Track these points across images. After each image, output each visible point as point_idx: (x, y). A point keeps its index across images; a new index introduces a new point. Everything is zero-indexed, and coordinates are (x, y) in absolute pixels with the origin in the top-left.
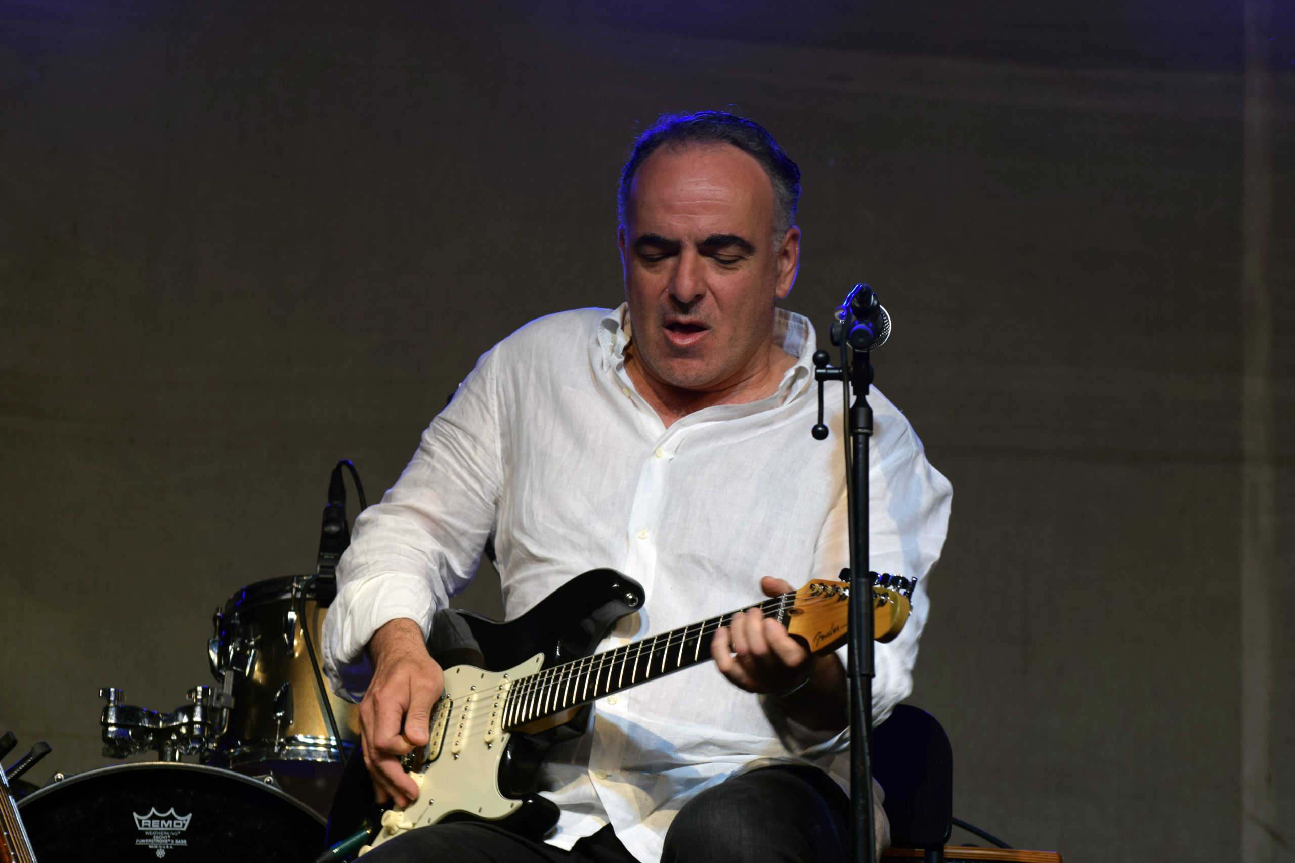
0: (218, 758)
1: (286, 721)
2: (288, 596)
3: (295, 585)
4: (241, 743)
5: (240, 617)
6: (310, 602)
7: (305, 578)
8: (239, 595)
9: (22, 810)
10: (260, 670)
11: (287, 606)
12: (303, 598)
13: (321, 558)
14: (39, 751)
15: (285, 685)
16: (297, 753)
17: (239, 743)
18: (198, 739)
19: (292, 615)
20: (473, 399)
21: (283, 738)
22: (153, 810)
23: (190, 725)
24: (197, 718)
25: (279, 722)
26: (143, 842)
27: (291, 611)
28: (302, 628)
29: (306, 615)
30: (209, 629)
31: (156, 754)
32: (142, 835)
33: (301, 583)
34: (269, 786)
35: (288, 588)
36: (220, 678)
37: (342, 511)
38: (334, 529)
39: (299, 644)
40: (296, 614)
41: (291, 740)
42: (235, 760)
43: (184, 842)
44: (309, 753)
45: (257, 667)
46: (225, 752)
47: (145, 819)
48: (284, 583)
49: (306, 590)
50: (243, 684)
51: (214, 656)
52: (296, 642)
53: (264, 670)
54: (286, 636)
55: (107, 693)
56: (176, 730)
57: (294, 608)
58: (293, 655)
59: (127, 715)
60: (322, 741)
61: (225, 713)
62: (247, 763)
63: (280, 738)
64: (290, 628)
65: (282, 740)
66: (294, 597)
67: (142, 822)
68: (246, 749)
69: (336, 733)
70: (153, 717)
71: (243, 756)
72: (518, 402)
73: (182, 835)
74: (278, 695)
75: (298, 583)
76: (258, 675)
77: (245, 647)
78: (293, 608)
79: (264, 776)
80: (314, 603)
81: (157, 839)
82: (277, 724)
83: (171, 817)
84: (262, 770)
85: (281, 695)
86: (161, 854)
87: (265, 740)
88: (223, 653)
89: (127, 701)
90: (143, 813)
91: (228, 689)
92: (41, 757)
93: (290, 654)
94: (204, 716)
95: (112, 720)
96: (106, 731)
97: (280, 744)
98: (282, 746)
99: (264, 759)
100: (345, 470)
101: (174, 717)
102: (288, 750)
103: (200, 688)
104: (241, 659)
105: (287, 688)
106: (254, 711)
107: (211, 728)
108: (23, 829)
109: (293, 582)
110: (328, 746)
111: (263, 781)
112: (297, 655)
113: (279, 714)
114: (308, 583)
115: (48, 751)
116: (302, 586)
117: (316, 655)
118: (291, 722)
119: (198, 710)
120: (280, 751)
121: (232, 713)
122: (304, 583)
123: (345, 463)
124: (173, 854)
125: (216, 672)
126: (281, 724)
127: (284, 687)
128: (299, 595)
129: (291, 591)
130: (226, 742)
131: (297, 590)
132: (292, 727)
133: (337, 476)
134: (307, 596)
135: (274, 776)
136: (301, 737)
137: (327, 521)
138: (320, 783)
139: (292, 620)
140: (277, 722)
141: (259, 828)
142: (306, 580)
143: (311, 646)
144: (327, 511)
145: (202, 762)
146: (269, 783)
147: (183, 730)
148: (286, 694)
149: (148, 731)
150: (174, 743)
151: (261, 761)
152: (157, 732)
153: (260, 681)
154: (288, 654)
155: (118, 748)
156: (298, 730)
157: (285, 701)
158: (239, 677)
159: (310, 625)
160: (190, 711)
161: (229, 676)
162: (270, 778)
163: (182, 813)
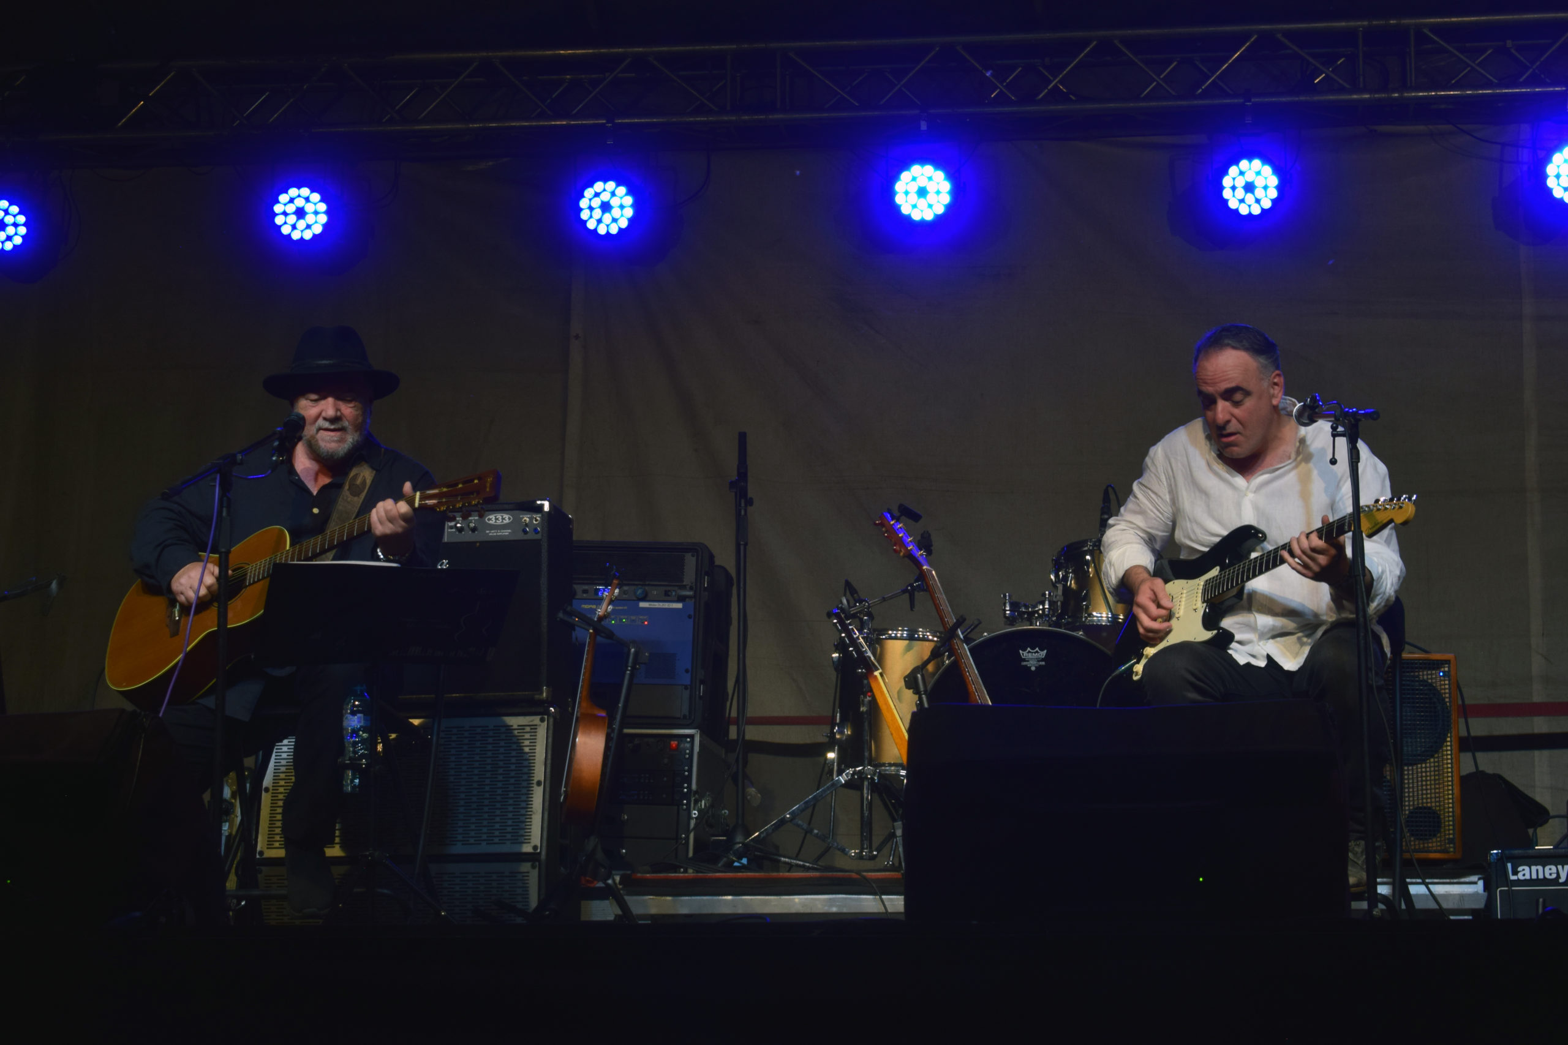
0: (1057, 624)
1: (1087, 607)
2: (1086, 549)
3: (1086, 545)
5: (1064, 559)
7: (1093, 540)
8: (1063, 549)
9: (970, 650)
11: (1085, 553)
12: (1091, 550)
14: (976, 622)
16: (1093, 621)
17: (1066, 617)
18: (1047, 616)
19: (1088, 558)
21: (1086, 614)
22: (1029, 649)
23: (1044, 609)
24: (1047, 606)
26: (1024, 663)
27: (1087, 555)
28: (1093, 563)
30: (1050, 565)
31: (1028, 623)
32: (1024, 660)
34: (1081, 636)
36: (1056, 587)
39: (1092, 571)
40: (1090, 557)
41: (1090, 615)
42: (1065, 625)
43: (1043, 663)
44: (1099, 621)
45: (1073, 582)
46: (1060, 621)
47: (1025, 653)
48: (1084, 543)
50: (1067, 590)
51: (1052, 577)
52: (1090, 570)
53: (1075, 583)
54: (1085, 567)
55: (1005, 596)
56: (1037, 612)
59: (1014, 606)
60: (1104, 615)
61: (1059, 603)
62: (1070, 626)
64: (1087, 563)
67: (1024, 654)
68: (1070, 620)
69: (1111, 612)
70: (1026, 607)
71: (1068, 623)
72: (1174, 478)
73: (1042, 660)
74: (1083, 594)
76: (1073, 586)
77: (1067, 573)
79: (1078, 632)
81: (1031, 662)
82: (1083, 608)
83: (1037, 652)
84: (1077, 629)
86: (1033, 669)
87: (1078, 616)
88: (1057, 576)
89: (1014, 599)
90: (1024, 650)
91: (1060, 592)
92: (976, 626)
94: (1049, 605)
95: (1008, 608)
96: (1005, 614)
98: (1086, 618)
101: (1036, 606)
102: (1089, 620)
103: (1047, 592)
104: (1065, 578)
106: (1072, 602)
107: (1053, 610)
108: (971, 659)
109: (1088, 542)
110: (1108, 617)
111: (1078, 634)
112: (1091, 576)
113: (1084, 603)
115: (980, 623)
118: (1090, 607)
119: (1047, 602)
120: (1085, 620)
121: (1062, 603)
122: (1093, 542)
123: (1111, 486)
124: (1038, 668)
125: (1054, 585)
126: (1085, 608)
127: (1086, 591)
128: (1089, 549)
130: (1060, 617)
131: (1090, 546)
132: (1090, 609)
133: (1106, 493)
135: (1083, 632)
136: (1094, 614)
138: (1104, 634)
139: (1088, 560)
141: (1077, 656)
145: (1050, 626)
147: (1041, 612)
148: (1087, 594)
149: (1024, 613)
150: (1037, 618)
151: (1077, 625)
152: (1029, 613)
153: (1075, 588)
154: (1087, 575)
155: (1011, 621)
156: (1093, 611)
157: (1086, 597)
158: (1065, 586)
159: (1096, 562)
160: (1043, 604)
161: (1060, 586)
162: (1081, 633)
163: (1042, 650)
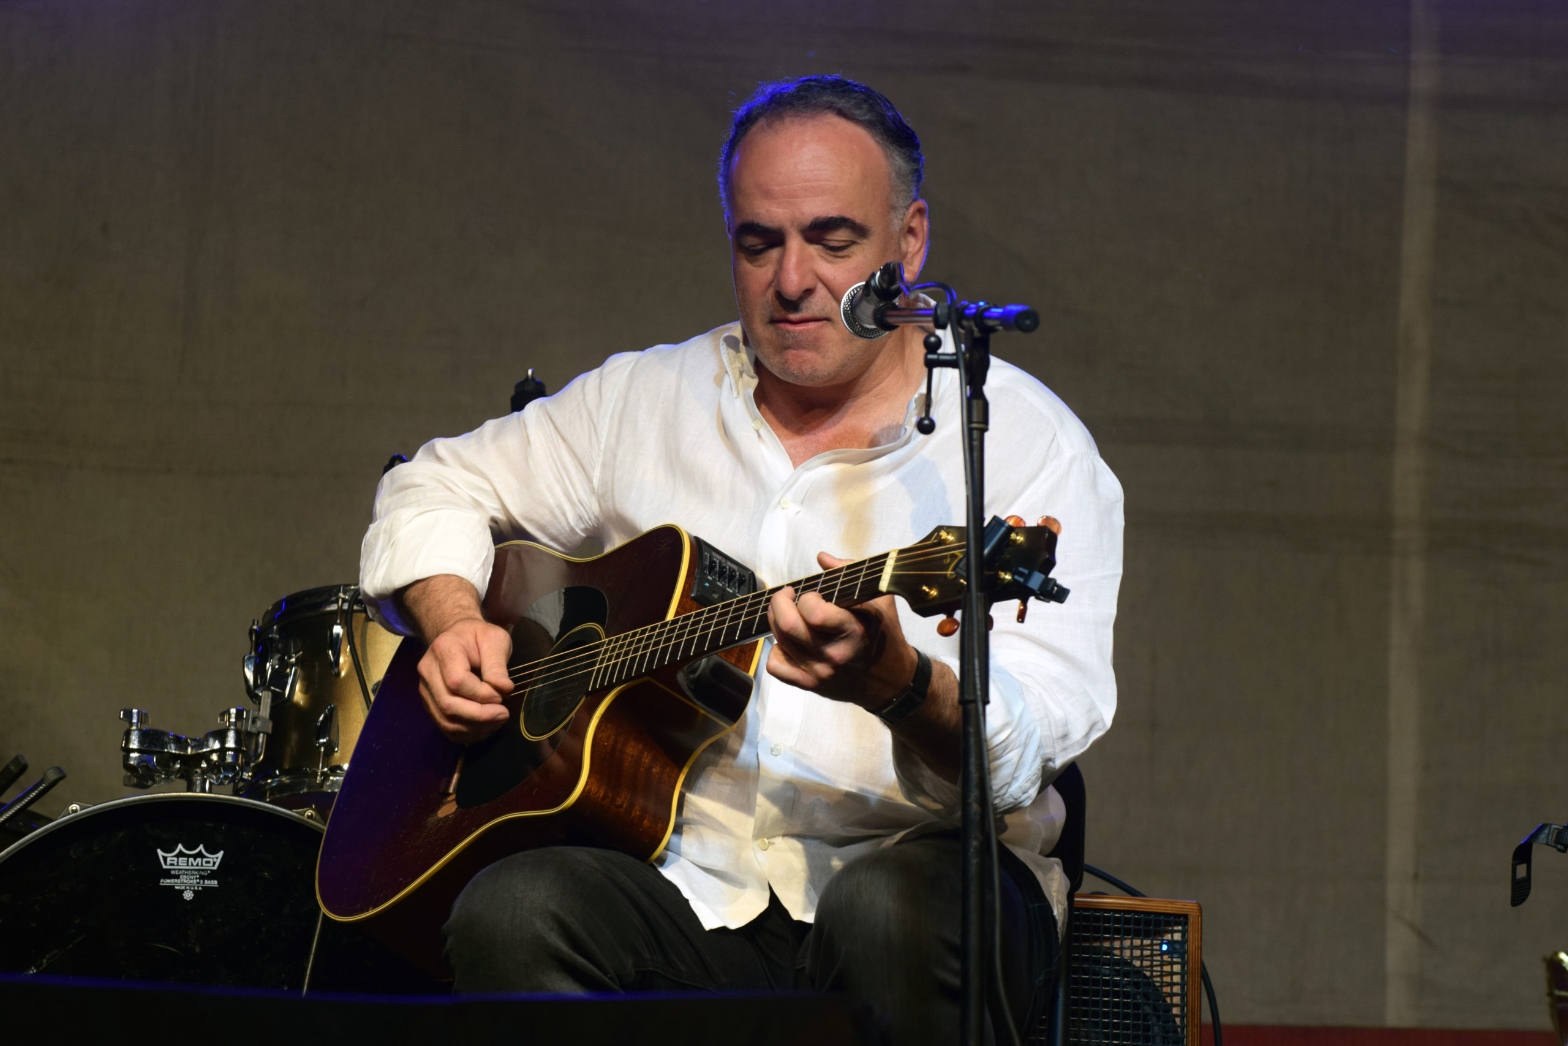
0: (254, 789)
1: (330, 747)
2: (334, 607)
3: (341, 595)
4: (279, 772)
5: (279, 631)
6: (359, 614)
7: (352, 587)
8: (278, 606)
10: (301, 691)
11: (331, 619)
12: (351, 611)
14: (52, 776)
15: (329, 707)
17: (277, 772)
18: (231, 767)
19: (338, 629)
21: (327, 767)
22: (180, 847)
23: (222, 751)
24: (231, 743)
25: (322, 749)
26: (168, 882)
27: (337, 624)
28: (349, 644)
29: (353, 629)
30: (245, 645)
31: (183, 783)
32: (168, 874)
33: (348, 594)
34: (311, 821)
35: (334, 598)
36: (256, 699)
39: (345, 662)
40: (342, 628)
41: (336, 770)
42: (273, 791)
43: (214, 883)
45: (298, 687)
46: (262, 782)
47: (170, 856)
48: (329, 593)
49: (353, 601)
50: (282, 706)
51: (249, 674)
52: (342, 660)
53: (306, 691)
54: (330, 652)
55: (129, 715)
56: (206, 757)
57: (341, 621)
58: (339, 674)
59: (152, 739)
61: (261, 737)
62: (286, 794)
63: (323, 768)
64: (335, 644)
65: (326, 769)
66: (340, 609)
67: (168, 859)
68: (285, 779)
70: (180, 742)
71: (281, 787)
73: (212, 875)
74: (321, 718)
75: (345, 593)
76: (299, 697)
77: (284, 664)
78: (338, 621)
79: (305, 809)
81: (184, 879)
82: (320, 752)
83: (200, 855)
85: (324, 718)
86: (188, 895)
87: (306, 769)
88: (259, 671)
89: (152, 724)
90: (168, 849)
91: (265, 711)
92: (54, 784)
93: (335, 673)
94: (238, 741)
95: (134, 745)
96: (127, 758)
97: (323, 774)
98: (326, 776)
99: (305, 790)
101: (202, 743)
102: (332, 781)
103: (233, 711)
104: (279, 678)
105: (332, 711)
106: (294, 737)
107: (246, 754)
109: (339, 592)
111: (303, 815)
112: (343, 674)
113: (322, 741)
115: (63, 777)
116: (349, 596)
117: (365, 675)
118: (336, 749)
119: (231, 735)
120: (323, 781)
121: (270, 738)
122: (352, 593)
124: (202, 896)
125: (251, 693)
126: (324, 752)
127: (329, 710)
128: (346, 607)
129: (337, 602)
130: (262, 771)
131: (344, 601)
132: (337, 755)
134: (355, 607)
135: (316, 810)
139: (338, 635)
140: (321, 749)
141: (299, 868)
142: (353, 589)
143: (359, 665)
145: (236, 793)
146: (310, 817)
147: (215, 757)
148: (329, 719)
149: (175, 758)
150: (204, 771)
151: (302, 792)
152: (185, 759)
153: (301, 703)
154: (333, 672)
155: (141, 776)
158: (277, 698)
160: (221, 736)
161: (266, 697)
162: (309, 813)
163: (212, 850)
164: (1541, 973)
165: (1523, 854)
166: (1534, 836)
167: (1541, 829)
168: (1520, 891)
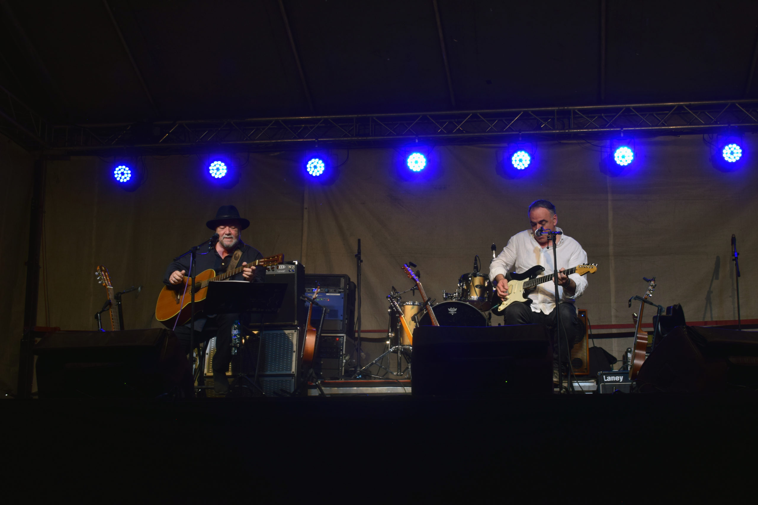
0: (460, 300)
1: (470, 294)
2: (469, 276)
5: (462, 279)
8: (462, 276)
9: (432, 308)
11: (469, 277)
13: (474, 270)
14: (434, 300)
15: (469, 289)
16: (472, 299)
18: (457, 297)
20: (511, 245)
22: (451, 308)
23: (456, 295)
24: (457, 294)
26: (450, 313)
30: (458, 281)
31: (451, 300)
32: (450, 312)
36: (460, 288)
37: (477, 263)
38: (476, 266)
40: (471, 278)
41: (471, 297)
43: (456, 313)
44: (473, 299)
47: (450, 309)
48: (469, 274)
49: (472, 275)
50: (463, 289)
51: (459, 285)
53: (466, 287)
54: (469, 282)
55: (443, 291)
56: (454, 296)
59: (447, 294)
60: (475, 297)
61: (461, 293)
67: (450, 310)
68: (464, 299)
69: (477, 296)
70: (450, 294)
71: (464, 300)
73: (455, 312)
76: (465, 288)
77: (463, 284)
80: (473, 277)
81: (452, 312)
83: (454, 309)
84: (467, 302)
86: (452, 314)
87: (467, 297)
88: (460, 285)
89: (446, 292)
90: (450, 308)
91: (461, 290)
92: (434, 301)
94: (458, 294)
95: (444, 295)
96: (443, 297)
98: (469, 298)
100: (477, 257)
101: (453, 294)
103: (457, 290)
104: (463, 285)
106: (465, 293)
107: (459, 296)
108: (432, 311)
110: (476, 298)
114: (472, 274)
115: (435, 300)
119: (457, 293)
121: (462, 293)
123: (477, 256)
124: (454, 314)
125: (459, 287)
130: (461, 298)
133: (476, 258)
136: (472, 297)
137: (475, 264)
138: (475, 303)
141: (467, 310)
143: (473, 284)
144: (475, 263)
145: (458, 301)
147: (455, 296)
149: (450, 296)
150: (454, 298)
151: (466, 300)
152: (451, 297)
154: (470, 284)
155: (445, 299)
156: (472, 296)
157: (469, 292)
158: (463, 288)
159: (473, 280)
160: (455, 293)
161: (461, 288)
162: (468, 303)
163: (455, 308)
164: (632, 317)
165: (630, 301)
166: (631, 298)
167: (632, 297)
168: (630, 306)
